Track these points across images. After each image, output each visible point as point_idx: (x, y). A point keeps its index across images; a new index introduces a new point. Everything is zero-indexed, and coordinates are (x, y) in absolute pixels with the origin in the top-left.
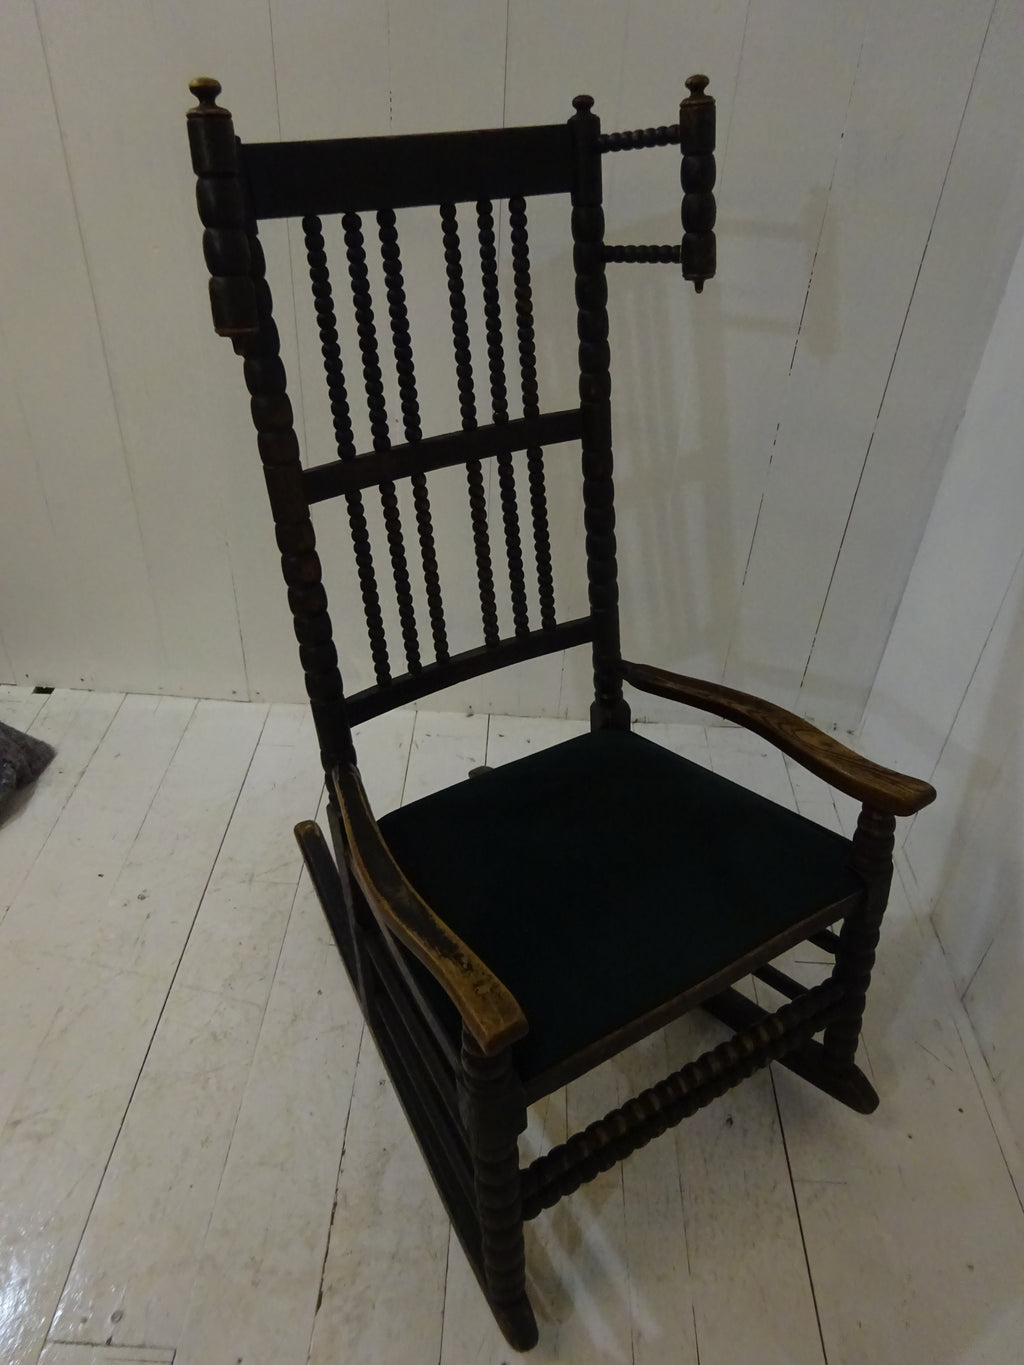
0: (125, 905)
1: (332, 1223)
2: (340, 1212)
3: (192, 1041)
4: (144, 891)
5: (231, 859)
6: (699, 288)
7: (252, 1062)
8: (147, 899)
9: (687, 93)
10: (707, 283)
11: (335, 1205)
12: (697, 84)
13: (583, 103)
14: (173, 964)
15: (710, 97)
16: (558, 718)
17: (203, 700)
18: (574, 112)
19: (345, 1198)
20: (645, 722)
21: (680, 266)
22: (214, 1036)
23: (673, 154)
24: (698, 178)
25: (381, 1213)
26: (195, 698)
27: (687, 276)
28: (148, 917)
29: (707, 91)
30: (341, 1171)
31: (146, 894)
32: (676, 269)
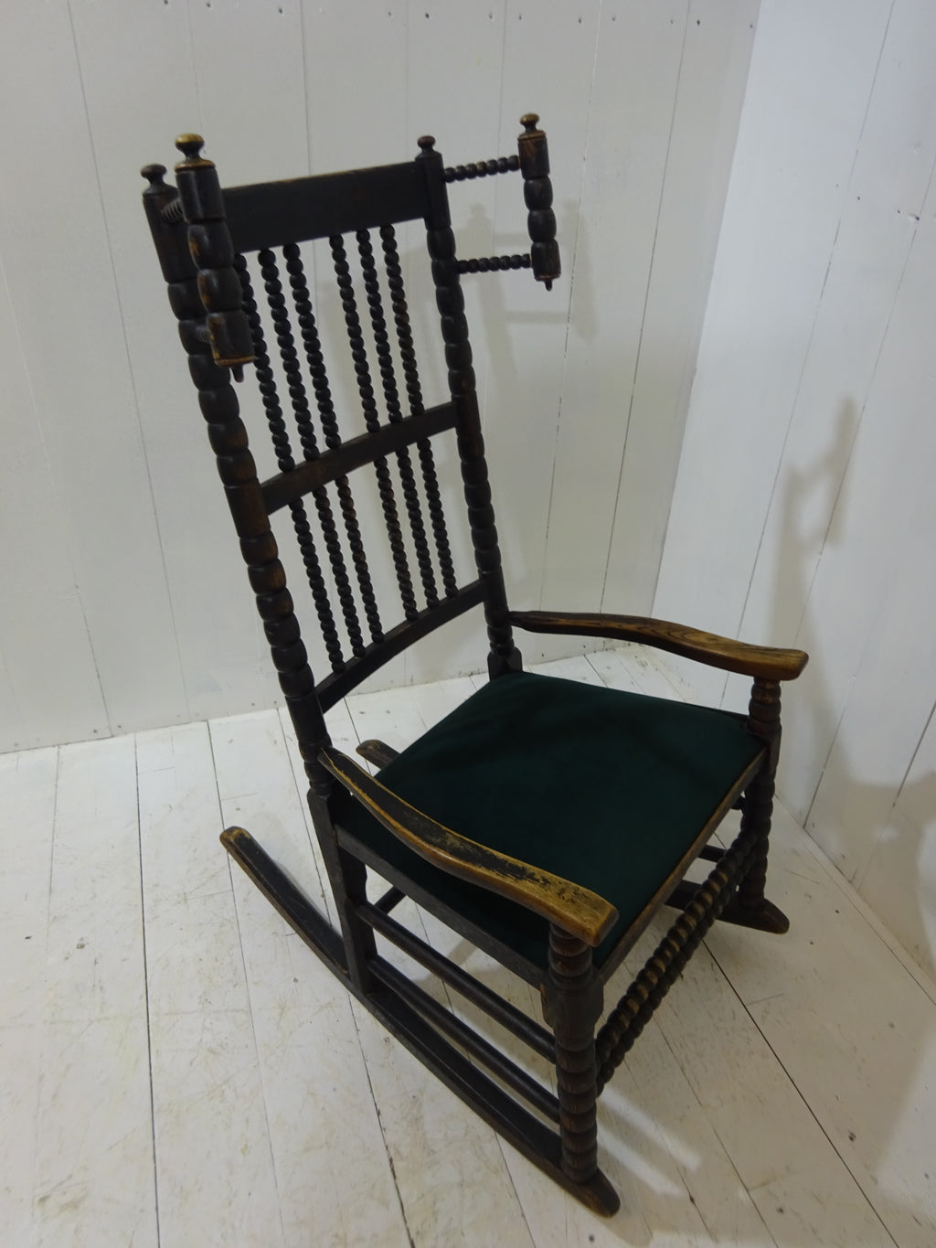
0: (67, 958)
1: (395, 1177)
2: (397, 1164)
3: (191, 1064)
4: (82, 939)
5: (157, 885)
6: (549, 286)
7: (259, 1063)
8: (86, 947)
9: (523, 129)
10: (555, 282)
11: (391, 1160)
12: (530, 122)
13: (426, 143)
14: (141, 997)
15: (542, 132)
16: (405, 686)
17: (62, 746)
18: (419, 150)
19: (398, 1152)
20: (479, 673)
21: (531, 271)
22: (212, 1051)
23: (515, 180)
24: (539, 197)
25: (434, 1152)
26: (54, 746)
27: (538, 276)
28: (96, 962)
29: (538, 126)
30: (383, 1129)
31: (84, 943)
32: (528, 273)
